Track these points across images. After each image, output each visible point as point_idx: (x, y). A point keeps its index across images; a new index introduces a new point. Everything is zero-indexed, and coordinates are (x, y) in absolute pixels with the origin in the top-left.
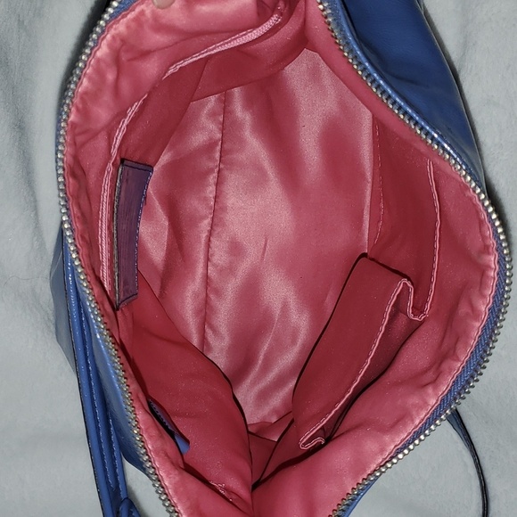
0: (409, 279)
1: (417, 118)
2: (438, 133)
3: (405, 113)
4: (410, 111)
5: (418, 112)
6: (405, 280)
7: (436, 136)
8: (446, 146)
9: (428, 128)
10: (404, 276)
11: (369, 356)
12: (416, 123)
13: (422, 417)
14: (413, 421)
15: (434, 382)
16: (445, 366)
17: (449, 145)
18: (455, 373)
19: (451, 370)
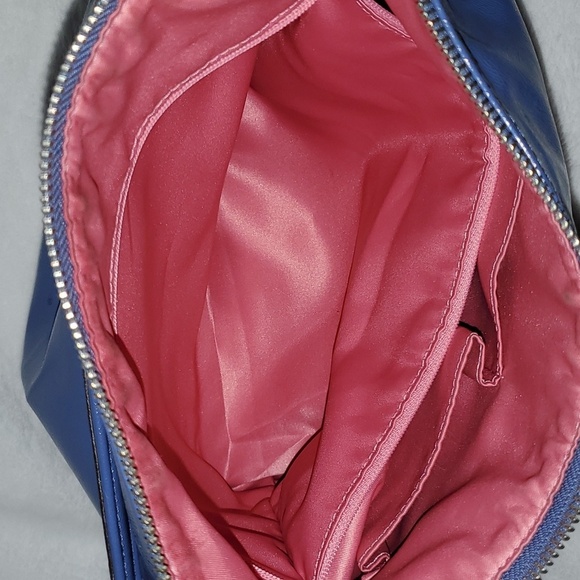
0: (480, 334)
1: (488, 95)
2: (510, 121)
3: (474, 84)
4: (480, 82)
5: (490, 86)
6: (474, 335)
7: (508, 123)
8: (518, 140)
9: (499, 111)
10: (473, 329)
11: (438, 440)
12: (486, 101)
13: (531, 524)
14: (518, 531)
15: (538, 474)
16: (549, 451)
17: (523, 140)
18: (566, 460)
19: (558, 457)
